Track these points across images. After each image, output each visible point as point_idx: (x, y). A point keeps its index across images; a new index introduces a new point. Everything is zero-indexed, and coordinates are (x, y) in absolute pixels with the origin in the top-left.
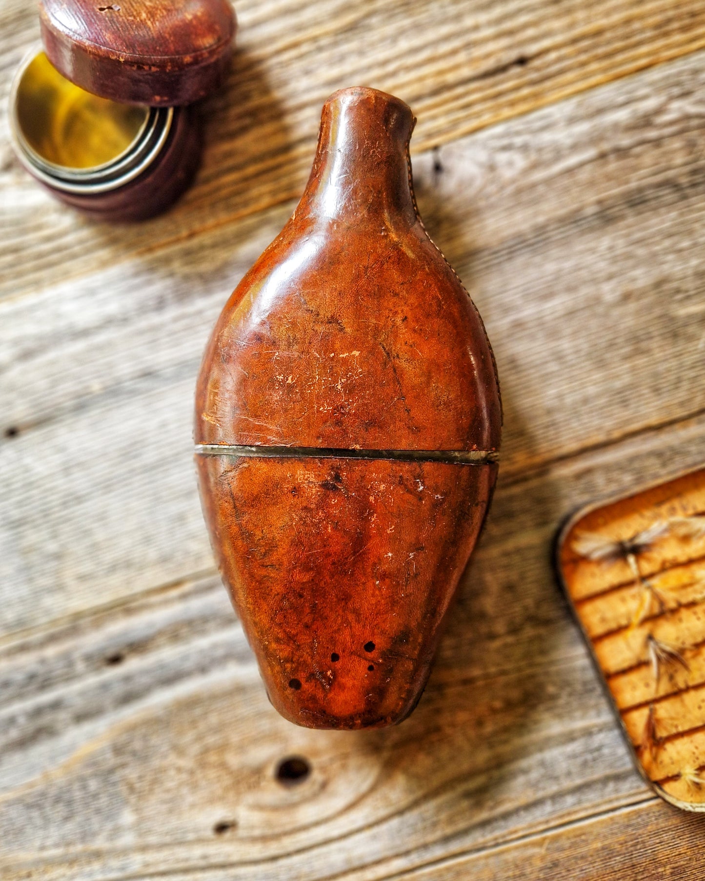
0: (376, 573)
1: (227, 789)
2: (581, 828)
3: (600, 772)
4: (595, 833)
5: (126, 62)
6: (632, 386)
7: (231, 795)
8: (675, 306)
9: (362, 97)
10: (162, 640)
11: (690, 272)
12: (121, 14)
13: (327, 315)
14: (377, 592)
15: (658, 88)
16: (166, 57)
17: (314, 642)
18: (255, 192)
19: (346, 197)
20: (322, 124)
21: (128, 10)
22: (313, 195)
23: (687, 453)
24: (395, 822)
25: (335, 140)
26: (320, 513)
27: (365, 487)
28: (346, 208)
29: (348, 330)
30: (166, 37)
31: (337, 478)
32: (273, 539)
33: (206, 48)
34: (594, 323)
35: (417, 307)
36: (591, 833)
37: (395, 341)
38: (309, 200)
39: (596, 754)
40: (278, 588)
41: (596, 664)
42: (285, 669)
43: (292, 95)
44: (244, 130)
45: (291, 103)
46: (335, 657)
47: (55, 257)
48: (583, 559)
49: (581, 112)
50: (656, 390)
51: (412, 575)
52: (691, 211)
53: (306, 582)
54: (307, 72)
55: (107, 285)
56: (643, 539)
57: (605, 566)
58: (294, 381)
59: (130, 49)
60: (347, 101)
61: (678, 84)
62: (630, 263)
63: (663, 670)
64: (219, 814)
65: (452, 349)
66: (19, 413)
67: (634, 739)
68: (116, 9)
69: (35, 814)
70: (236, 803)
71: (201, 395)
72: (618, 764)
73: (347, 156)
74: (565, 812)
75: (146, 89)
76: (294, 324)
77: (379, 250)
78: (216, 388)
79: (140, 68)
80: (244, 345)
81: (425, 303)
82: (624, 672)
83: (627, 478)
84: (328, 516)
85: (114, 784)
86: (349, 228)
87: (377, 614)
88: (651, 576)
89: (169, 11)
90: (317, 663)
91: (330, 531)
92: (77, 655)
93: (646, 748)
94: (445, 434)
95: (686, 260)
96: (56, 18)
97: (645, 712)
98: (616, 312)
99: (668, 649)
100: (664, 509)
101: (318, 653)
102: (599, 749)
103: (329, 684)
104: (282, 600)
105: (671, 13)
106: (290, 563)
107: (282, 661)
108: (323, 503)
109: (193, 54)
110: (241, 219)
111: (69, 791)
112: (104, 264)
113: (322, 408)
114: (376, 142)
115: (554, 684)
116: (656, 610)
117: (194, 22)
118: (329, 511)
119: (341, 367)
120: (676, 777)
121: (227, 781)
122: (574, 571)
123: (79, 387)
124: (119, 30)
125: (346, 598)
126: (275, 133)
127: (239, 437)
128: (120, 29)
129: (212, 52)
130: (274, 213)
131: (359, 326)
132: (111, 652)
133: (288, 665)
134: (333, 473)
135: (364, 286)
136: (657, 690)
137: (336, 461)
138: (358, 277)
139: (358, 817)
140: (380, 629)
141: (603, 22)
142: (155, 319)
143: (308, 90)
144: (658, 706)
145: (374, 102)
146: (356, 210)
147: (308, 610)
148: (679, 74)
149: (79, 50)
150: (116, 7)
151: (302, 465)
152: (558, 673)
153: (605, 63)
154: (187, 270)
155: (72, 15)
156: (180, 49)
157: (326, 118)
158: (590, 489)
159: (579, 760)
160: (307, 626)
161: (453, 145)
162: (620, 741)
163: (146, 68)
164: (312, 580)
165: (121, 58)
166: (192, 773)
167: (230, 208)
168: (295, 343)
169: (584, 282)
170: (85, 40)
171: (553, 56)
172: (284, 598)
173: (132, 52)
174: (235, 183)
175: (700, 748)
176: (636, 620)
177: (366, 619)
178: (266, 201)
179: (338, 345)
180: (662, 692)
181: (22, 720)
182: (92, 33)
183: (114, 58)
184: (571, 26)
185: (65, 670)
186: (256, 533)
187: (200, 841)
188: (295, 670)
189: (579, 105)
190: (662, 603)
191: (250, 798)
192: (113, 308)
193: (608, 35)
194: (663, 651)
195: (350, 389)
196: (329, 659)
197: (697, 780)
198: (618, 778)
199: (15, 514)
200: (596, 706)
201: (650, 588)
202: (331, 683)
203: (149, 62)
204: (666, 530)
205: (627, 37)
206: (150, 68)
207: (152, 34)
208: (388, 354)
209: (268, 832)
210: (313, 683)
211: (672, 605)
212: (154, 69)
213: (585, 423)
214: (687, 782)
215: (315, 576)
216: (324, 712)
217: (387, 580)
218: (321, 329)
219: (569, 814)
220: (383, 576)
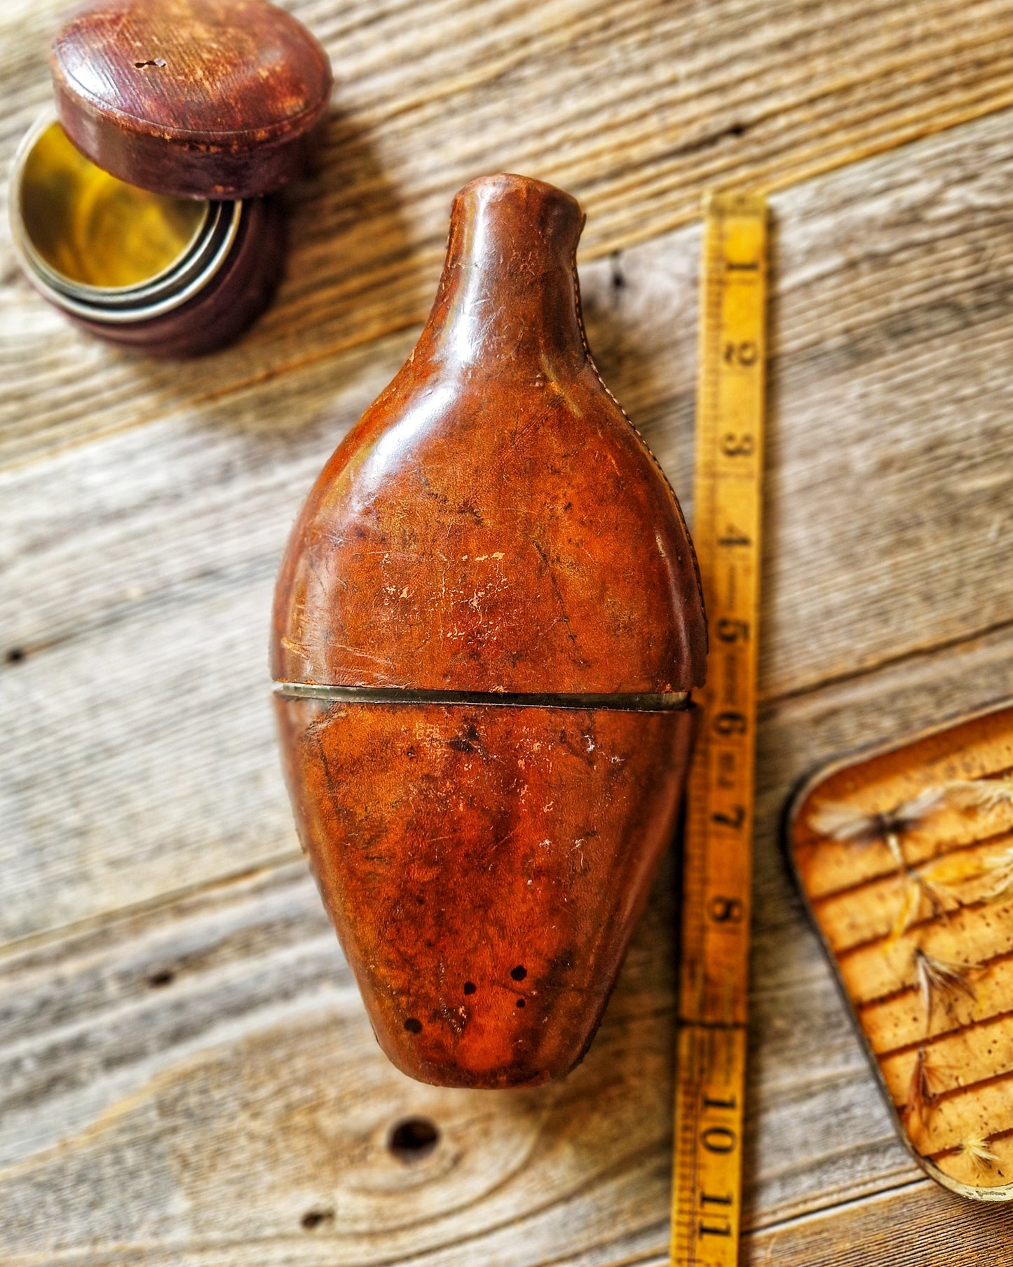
0: (527, 869)
1: (319, 1165)
2: (821, 1222)
3: (848, 1143)
4: (841, 1229)
5: (175, 140)
6: (892, 593)
7: (326, 1172)
8: (954, 478)
9: (508, 190)
10: (226, 952)
11: (976, 430)
12: (168, 72)
13: (457, 501)
14: (529, 896)
15: (930, 168)
16: (232, 133)
17: (439, 966)
18: (359, 316)
19: (486, 333)
20: (453, 225)
21: (177, 66)
22: (440, 327)
23: (971, 688)
24: (558, 1212)
25: (470, 249)
26: (448, 784)
27: (511, 746)
28: (486, 347)
29: (488, 522)
30: (231, 104)
31: (472, 734)
32: (382, 819)
33: (288, 118)
34: (839, 503)
35: (585, 490)
36: (835, 1229)
37: (555, 538)
38: (433, 334)
39: (844, 1116)
40: (389, 890)
41: (843, 989)
42: (398, 1005)
43: (412, 178)
44: (344, 227)
45: (410, 190)
46: (470, 988)
47: (77, 406)
48: (825, 840)
49: (821, 202)
50: (928, 598)
51: (579, 871)
52: (978, 344)
53: (429, 882)
54: (434, 145)
55: (151, 446)
56: (909, 812)
57: (855, 849)
58: (411, 595)
59: (179, 122)
60: (487, 193)
61: (958, 163)
62: (893, 417)
63: (937, 996)
64: (310, 1200)
65: (636, 549)
66: (26, 628)
67: (895, 1097)
68: (160, 65)
69: (50, 1198)
70: (335, 1184)
71: (280, 613)
72: (876, 1130)
73: (487, 273)
74: (799, 1198)
75: (203, 177)
76: (411, 513)
77: (532, 409)
78: (302, 603)
79: (192, 148)
80: (341, 543)
81: (596, 484)
82: (883, 1000)
83: (888, 723)
84: (458, 788)
85: (161, 1157)
86: (489, 376)
87: (529, 927)
88: (921, 863)
89: (235, 65)
90: (445, 996)
91: (461, 809)
92: (107, 973)
93: (913, 1109)
94: (625, 670)
95: (969, 414)
96: (74, 78)
97: (913, 1057)
98: (872, 487)
99: (944, 969)
100: (939, 769)
101: (446, 983)
102: (846, 1109)
103: (461, 1026)
104: (394, 907)
105: (948, 62)
106: (406, 855)
107: (394, 993)
108: (452, 770)
109: (270, 128)
110: (340, 353)
111: (97, 1166)
112: (146, 417)
113: (450, 634)
114: (528, 254)
115: (783, 1016)
116: (928, 913)
117: (271, 81)
118: (460, 782)
119: (478, 574)
120: (956, 1150)
121: (320, 1153)
122: (812, 855)
123: (110, 593)
124: (163, 94)
125: (485, 904)
126: (388, 232)
127: (334, 674)
128: (166, 94)
129: (296, 123)
130: (387, 345)
131: (503, 516)
132: (155, 970)
133: (403, 999)
134: (465, 726)
135: (508, 461)
136: (929, 1028)
137: (469, 708)
138: (502, 447)
139: (506, 1206)
140: (533, 949)
141: (854, 75)
142: (218, 495)
143: (435, 171)
144: (930, 1049)
145: (525, 196)
146: (500, 351)
147: (431, 921)
148: (960, 148)
149: (106, 124)
150: (160, 61)
151: (422, 715)
152: (790, 1000)
153: (856, 134)
154: (263, 425)
155: (98, 73)
156: (251, 121)
157: (458, 218)
158: (834, 738)
159: (820, 1125)
160: (430, 944)
161: (639, 250)
162: (877, 1096)
163: (203, 148)
164: (437, 879)
165: (166, 134)
166: (270, 1141)
167: (325, 337)
168: (414, 541)
169: (826, 445)
170: (115, 110)
171: (782, 122)
172: (396, 903)
173: (181, 126)
174: (332, 302)
175: (990, 1109)
176: (898, 928)
177: (514, 934)
178: (374, 328)
179: (473, 544)
180: (936, 1030)
181: (29, 1065)
182: (125, 100)
183: (157, 134)
184: (808, 80)
185: (91, 994)
186: (358, 812)
187: (283, 1237)
188: (412, 1006)
189: (819, 192)
190: (936, 903)
191: (352, 1178)
192: (159, 480)
193: (859, 94)
194: (938, 972)
195: (491, 608)
196: (461, 990)
197: (985, 1155)
198: (874, 1150)
199: (21, 772)
200: (843, 1047)
201: (920, 881)
202: (464, 1024)
203: (206, 140)
204: (942, 799)
205: (886, 96)
206: (208, 149)
207: (211, 100)
208: (544, 556)
209: (379, 1226)
210: (438, 1024)
211: (951, 905)
212: (213, 149)
213: (827, 645)
214: (971, 1157)
215: (441, 873)
216: (455, 1065)
217: (544, 879)
218: (449, 520)
219: (805, 1202)
220: (538, 873)
